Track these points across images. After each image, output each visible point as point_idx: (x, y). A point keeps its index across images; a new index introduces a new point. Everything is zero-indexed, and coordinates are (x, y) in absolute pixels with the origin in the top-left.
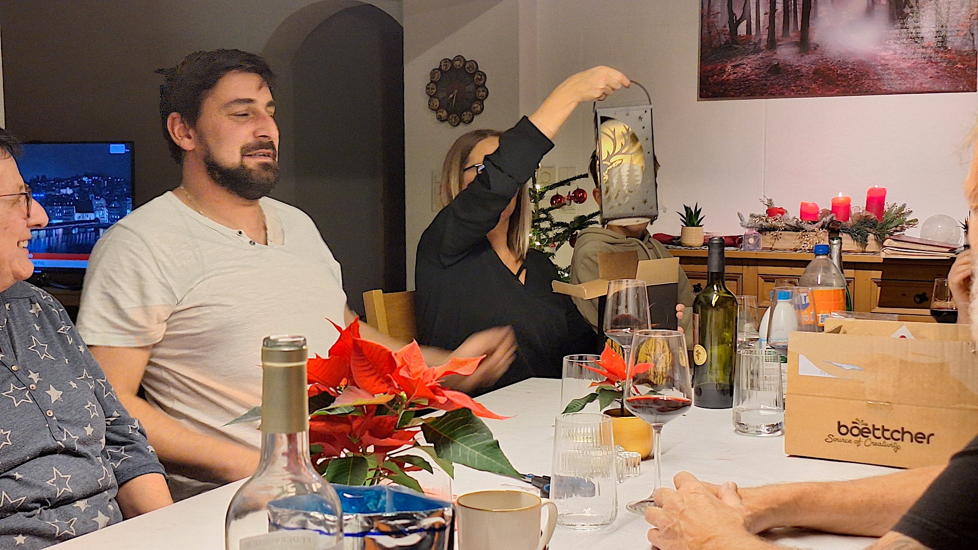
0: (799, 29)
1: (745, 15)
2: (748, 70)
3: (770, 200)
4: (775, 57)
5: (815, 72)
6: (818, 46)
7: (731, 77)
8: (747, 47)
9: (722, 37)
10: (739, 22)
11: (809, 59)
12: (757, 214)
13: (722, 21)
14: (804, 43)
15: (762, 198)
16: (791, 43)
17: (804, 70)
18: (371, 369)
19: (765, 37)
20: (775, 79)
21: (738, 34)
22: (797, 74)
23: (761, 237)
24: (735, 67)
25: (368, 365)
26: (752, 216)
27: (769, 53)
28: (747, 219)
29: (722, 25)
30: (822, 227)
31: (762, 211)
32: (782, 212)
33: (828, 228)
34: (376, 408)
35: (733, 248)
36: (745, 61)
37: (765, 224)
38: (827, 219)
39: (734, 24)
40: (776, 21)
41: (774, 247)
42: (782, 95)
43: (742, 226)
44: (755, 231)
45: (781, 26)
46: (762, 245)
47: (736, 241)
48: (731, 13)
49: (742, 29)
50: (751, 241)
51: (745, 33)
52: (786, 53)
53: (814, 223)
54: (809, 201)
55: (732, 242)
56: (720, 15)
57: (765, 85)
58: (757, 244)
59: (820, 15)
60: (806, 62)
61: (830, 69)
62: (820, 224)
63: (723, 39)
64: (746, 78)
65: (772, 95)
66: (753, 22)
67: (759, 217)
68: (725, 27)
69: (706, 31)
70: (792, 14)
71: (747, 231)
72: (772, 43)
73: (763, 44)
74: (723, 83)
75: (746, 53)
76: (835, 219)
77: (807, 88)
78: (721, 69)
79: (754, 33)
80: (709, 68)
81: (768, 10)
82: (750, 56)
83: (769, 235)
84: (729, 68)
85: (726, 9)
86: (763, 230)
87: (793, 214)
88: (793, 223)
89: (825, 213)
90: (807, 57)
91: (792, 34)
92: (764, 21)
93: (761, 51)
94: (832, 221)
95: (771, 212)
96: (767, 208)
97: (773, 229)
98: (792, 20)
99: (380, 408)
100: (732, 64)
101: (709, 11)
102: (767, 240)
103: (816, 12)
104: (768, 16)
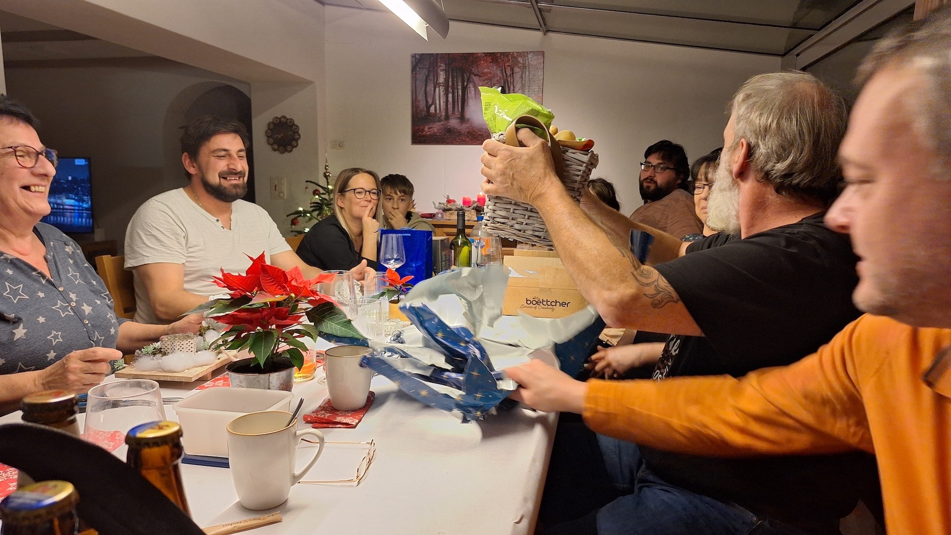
0: (460, 110)
1: (434, 103)
2: (436, 130)
3: (448, 196)
4: (449, 124)
5: (468, 133)
6: (469, 120)
7: (428, 133)
8: (435, 118)
9: (423, 112)
10: (431, 106)
11: (464, 126)
12: (442, 202)
13: (422, 105)
14: (462, 118)
15: (444, 194)
16: (456, 118)
17: (463, 132)
18: (273, 282)
19: (443, 114)
20: (449, 135)
21: (431, 112)
22: (459, 133)
23: (444, 214)
24: (429, 128)
25: (270, 279)
26: (440, 203)
27: (446, 122)
28: (437, 205)
29: (422, 107)
30: (473, 209)
31: (444, 201)
32: (454, 201)
33: (476, 210)
34: (276, 303)
35: (430, 219)
36: (434, 126)
37: (446, 207)
38: (475, 205)
39: (428, 107)
40: (449, 106)
41: (451, 219)
42: (452, 143)
43: (435, 208)
44: (441, 211)
45: (451, 109)
46: (445, 217)
47: (432, 216)
48: (427, 102)
49: (432, 109)
50: (440, 215)
51: (434, 111)
52: (454, 123)
53: (469, 207)
54: (466, 196)
55: (430, 216)
56: (421, 102)
57: (444, 138)
58: (442, 217)
59: (470, 104)
60: (464, 128)
61: (475, 132)
62: (472, 207)
63: (424, 113)
64: (435, 134)
65: (448, 143)
66: (438, 106)
67: (443, 204)
68: (424, 108)
69: (414, 109)
70: (456, 103)
71: (437, 211)
72: (447, 118)
73: (443, 118)
74: (424, 136)
75: (434, 122)
76: (479, 205)
77: (464, 141)
78: (422, 129)
79: (438, 112)
80: (417, 128)
81: (445, 101)
82: (437, 123)
83: (448, 213)
84: (426, 129)
85: (424, 98)
86: (445, 210)
87: (459, 203)
88: (459, 207)
89: (474, 202)
90: (464, 125)
91: (456, 113)
92: (443, 106)
93: (442, 121)
94: (477, 206)
95: (449, 201)
96: (446, 200)
97: (450, 210)
98: (456, 106)
99: (278, 304)
100: (428, 127)
101: (416, 99)
102: (447, 216)
103: (468, 103)
104: (445, 103)
